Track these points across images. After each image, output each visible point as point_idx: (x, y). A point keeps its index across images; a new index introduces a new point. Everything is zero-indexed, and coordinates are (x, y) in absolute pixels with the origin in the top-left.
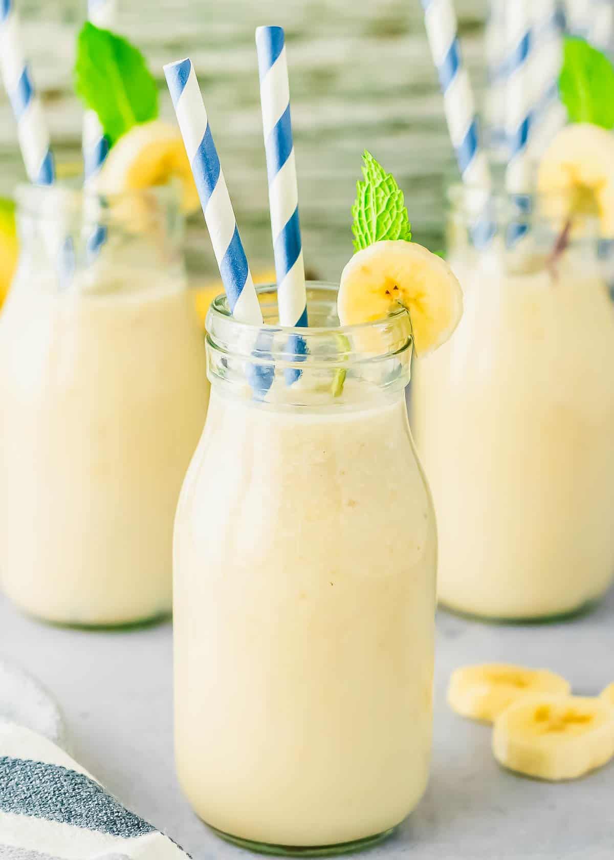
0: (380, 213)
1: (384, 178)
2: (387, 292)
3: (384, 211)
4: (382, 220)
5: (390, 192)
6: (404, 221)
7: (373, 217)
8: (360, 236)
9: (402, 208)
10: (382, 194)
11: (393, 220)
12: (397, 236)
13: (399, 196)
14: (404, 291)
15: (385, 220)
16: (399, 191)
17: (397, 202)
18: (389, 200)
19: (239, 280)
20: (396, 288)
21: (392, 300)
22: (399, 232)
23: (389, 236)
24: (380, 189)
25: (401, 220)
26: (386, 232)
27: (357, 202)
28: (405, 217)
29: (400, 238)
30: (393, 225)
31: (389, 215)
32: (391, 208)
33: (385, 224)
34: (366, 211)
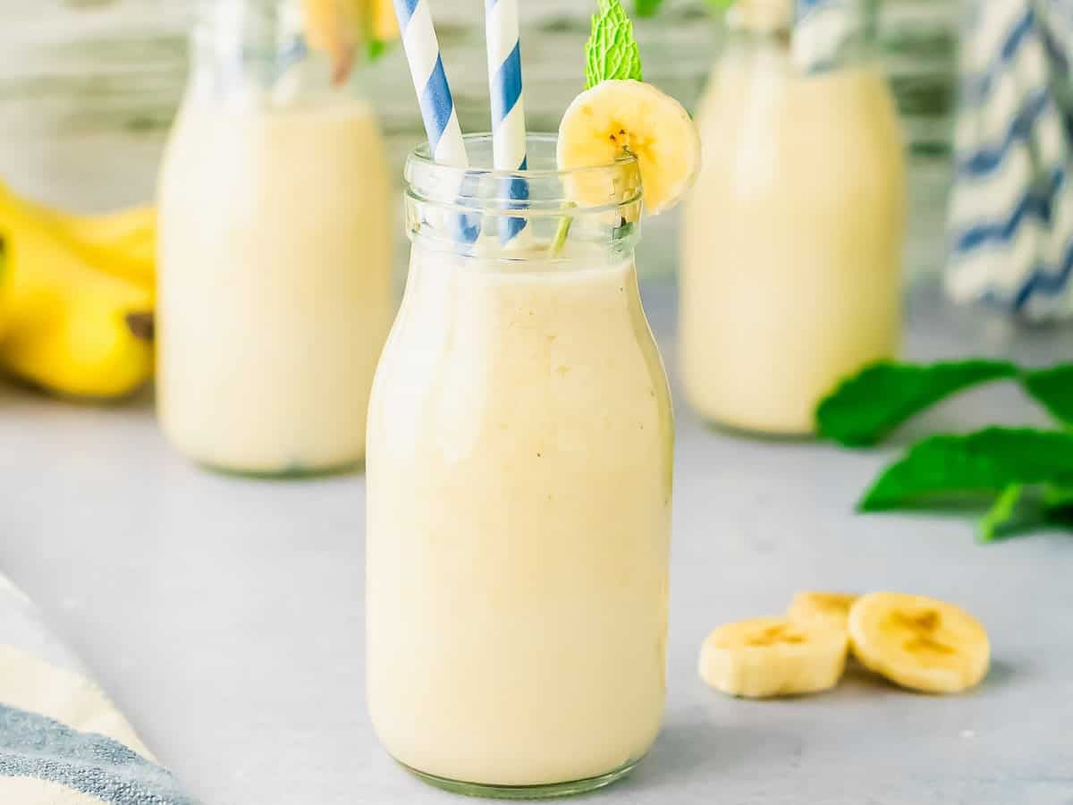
0: (608, 48)
1: (611, 4)
2: (613, 137)
3: (613, 47)
4: (612, 56)
5: (619, 21)
6: (634, 57)
7: (603, 52)
8: (590, 78)
9: (631, 41)
10: (610, 25)
11: (623, 54)
12: (627, 75)
13: (628, 27)
14: (631, 135)
15: (615, 56)
16: (627, 21)
17: (626, 34)
18: (618, 32)
19: (440, 118)
20: (622, 132)
21: (617, 147)
22: (629, 69)
23: (618, 75)
24: (609, 20)
25: (631, 56)
26: (615, 70)
27: (590, 39)
28: (635, 52)
29: (631, 77)
30: (623, 61)
31: (617, 50)
32: (620, 41)
33: (615, 62)
34: (597, 48)
